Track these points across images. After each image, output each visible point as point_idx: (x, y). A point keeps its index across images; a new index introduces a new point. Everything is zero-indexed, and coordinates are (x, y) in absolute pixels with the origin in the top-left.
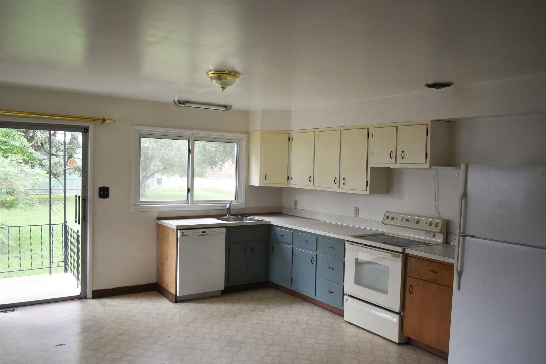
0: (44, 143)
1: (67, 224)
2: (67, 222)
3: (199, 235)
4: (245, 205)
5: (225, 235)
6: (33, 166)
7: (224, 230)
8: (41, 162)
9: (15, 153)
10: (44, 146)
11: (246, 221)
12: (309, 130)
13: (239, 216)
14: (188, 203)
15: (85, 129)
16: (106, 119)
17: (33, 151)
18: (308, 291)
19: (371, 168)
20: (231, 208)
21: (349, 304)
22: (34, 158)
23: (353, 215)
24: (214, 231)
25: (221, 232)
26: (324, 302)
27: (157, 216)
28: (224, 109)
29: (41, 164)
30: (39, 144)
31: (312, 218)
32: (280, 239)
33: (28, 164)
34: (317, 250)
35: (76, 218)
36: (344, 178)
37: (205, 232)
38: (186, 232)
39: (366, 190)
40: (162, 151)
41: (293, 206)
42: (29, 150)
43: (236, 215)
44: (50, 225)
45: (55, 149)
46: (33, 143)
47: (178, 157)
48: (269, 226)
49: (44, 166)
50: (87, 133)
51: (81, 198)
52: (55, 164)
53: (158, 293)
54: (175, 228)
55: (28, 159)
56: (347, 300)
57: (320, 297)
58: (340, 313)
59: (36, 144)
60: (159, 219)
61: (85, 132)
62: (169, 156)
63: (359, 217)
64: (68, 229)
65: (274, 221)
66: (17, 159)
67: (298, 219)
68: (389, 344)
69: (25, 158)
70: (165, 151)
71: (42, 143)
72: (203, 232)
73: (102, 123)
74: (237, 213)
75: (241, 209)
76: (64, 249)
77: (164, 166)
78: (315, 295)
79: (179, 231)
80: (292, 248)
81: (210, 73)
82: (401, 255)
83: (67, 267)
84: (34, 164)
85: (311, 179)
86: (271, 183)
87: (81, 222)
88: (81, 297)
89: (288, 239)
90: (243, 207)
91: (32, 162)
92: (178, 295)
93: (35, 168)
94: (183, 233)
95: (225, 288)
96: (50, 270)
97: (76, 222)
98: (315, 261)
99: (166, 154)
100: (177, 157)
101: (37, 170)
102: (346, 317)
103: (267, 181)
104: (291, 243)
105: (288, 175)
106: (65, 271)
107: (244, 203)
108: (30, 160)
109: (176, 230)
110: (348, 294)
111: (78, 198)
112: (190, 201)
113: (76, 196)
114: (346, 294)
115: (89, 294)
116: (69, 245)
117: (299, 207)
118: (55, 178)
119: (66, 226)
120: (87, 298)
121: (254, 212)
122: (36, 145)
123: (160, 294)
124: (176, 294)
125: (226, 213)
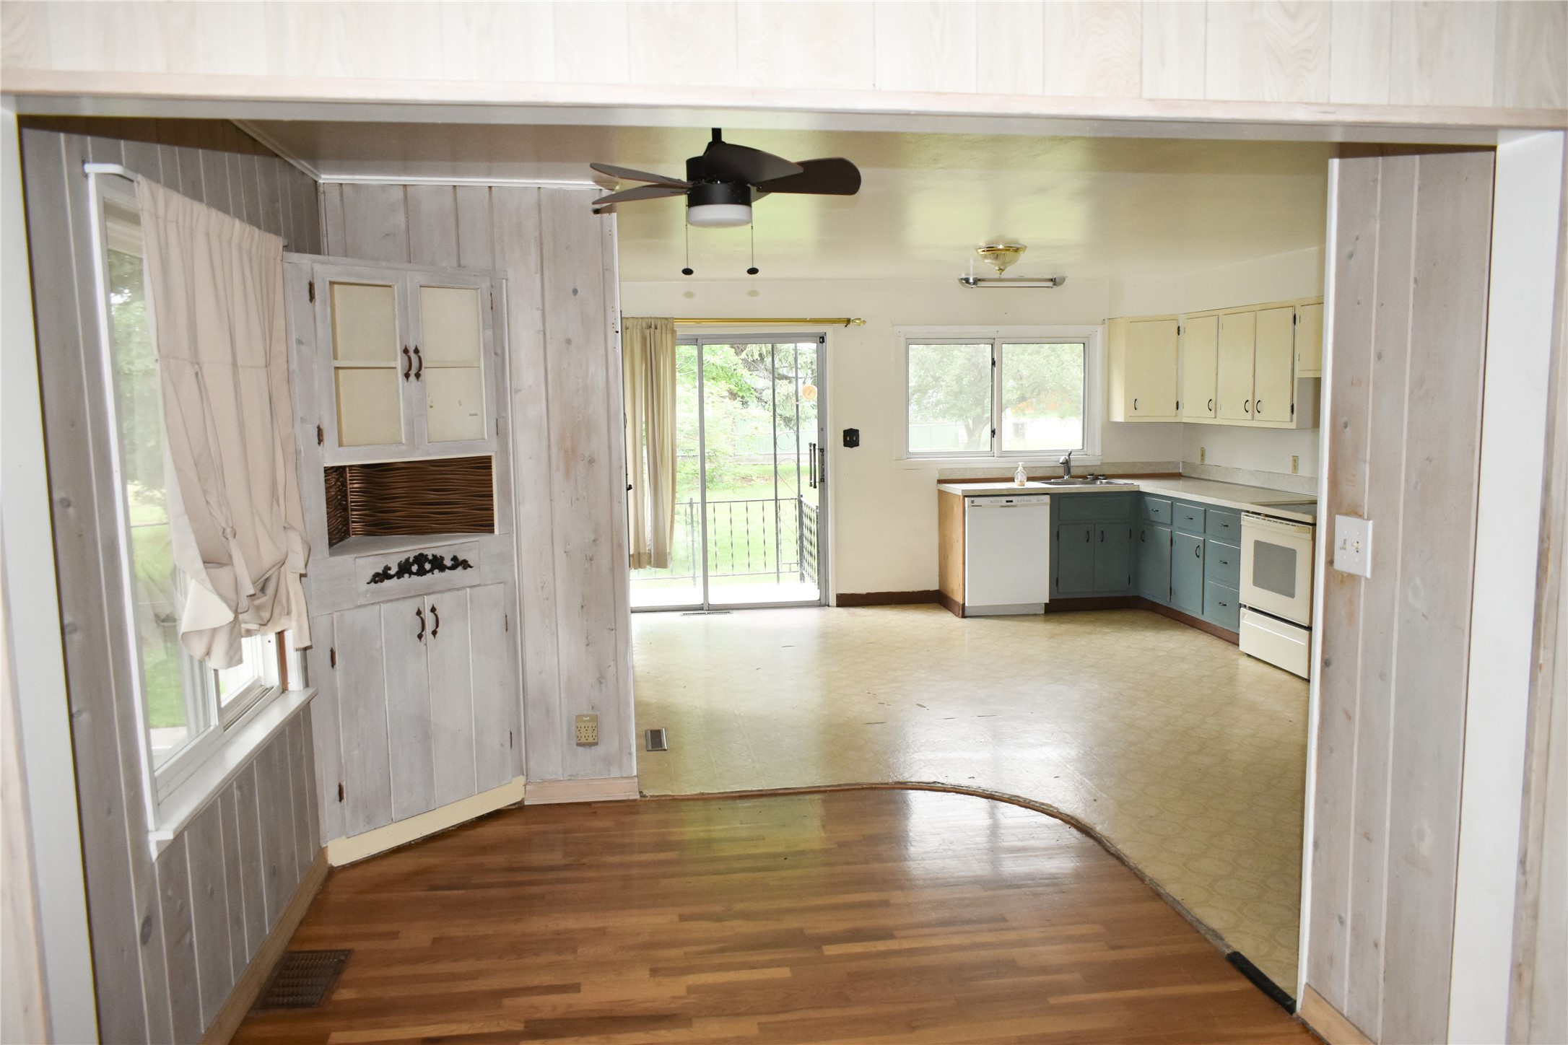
0: (765, 353)
1: (802, 499)
2: (802, 496)
3: (1002, 506)
4: (1100, 458)
5: (1048, 508)
6: (745, 403)
7: (1047, 499)
8: (761, 393)
9: (714, 379)
10: (765, 359)
11: (1100, 486)
12: (1209, 313)
13: (1087, 478)
14: (992, 455)
15: (820, 338)
16: (852, 319)
17: (745, 372)
18: (1191, 607)
19: (1300, 379)
20: (1072, 464)
21: (1248, 622)
22: (747, 387)
23: (1289, 471)
24: (1027, 501)
25: (1040, 502)
26: (1213, 623)
27: (937, 477)
28: (1050, 284)
29: (759, 399)
30: (757, 357)
31: (1229, 481)
32: (1154, 517)
33: (735, 399)
34: (1205, 532)
35: (811, 480)
36: (1259, 401)
37: (1011, 501)
38: (978, 501)
39: (1292, 421)
40: (1015, 358)
41: (1198, 462)
42: (739, 370)
43: (1084, 477)
44: (776, 500)
45: (786, 365)
46: (743, 355)
47: (1053, 369)
48: (1139, 496)
49: (766, 403)
50: (824, 344)
51: (817, 447)
52: (787, 398)
53: (939, 605)
54: (960, 494)
55: (737, 389)
56: (1244, 614)
57: (1207, 617)
58: (1233, 640)
59: (750, 356)
60: (940, 482)
61: (820, 342)
62: (1032, 367)
63: (1299, 474)
64: (805, 509)
65: (1145, 486)
66: (718, 389)
67: (1197, 483)
68: (1294, 680)
69: (733, 387)
70: (1022, 357)
71: (761, 355)
72: (1007, 502)
73: (846, 326)
74: (1086, 473)
75: (1093, 466)
76: (798, 542)
77: (1019, 392)
78: (1203, 613)
79: (966, 499)
80: (1171, 532)
81: (980, 250)
82: (1311, 527)
83: (804, 573)
84: (748, 399)
85: (1212, 405)
86: (1144, 415)
87: (817, 484)
88: (821, 604)
89: (1164, 516)
90: (1099, 463)
91: (744, 395)
92: (966, 605)
93: (750, 407)
94: (973, 502)
95: (1050, 600)
96: (778, 576)
97: (811, 485)
98: (1201, 551)
99: (1024, 364)
100: (1051, 371)
101: (754, 409)
102: (1244, 646)
103: (1137, 413)
104: (1169, 522)
105: (1177, 398)
106: (801, 579)
107: (1100, 454)
108: (740, 390)
109: (962, 498)
110: (1248, 605)
111: (812, 448)
112: (995, 452)
113: (810, 445)
114: (1245, 606)
115: (833, 601)
116: (806, 521)
117: (1207, 462)
118: (788, 428)
119: (800, 502)
120: (828, 606)
121: (1120, 472)
122: (750, 359)
123: (942, 607)
124: (964, 604)
125: (1063, 474)
